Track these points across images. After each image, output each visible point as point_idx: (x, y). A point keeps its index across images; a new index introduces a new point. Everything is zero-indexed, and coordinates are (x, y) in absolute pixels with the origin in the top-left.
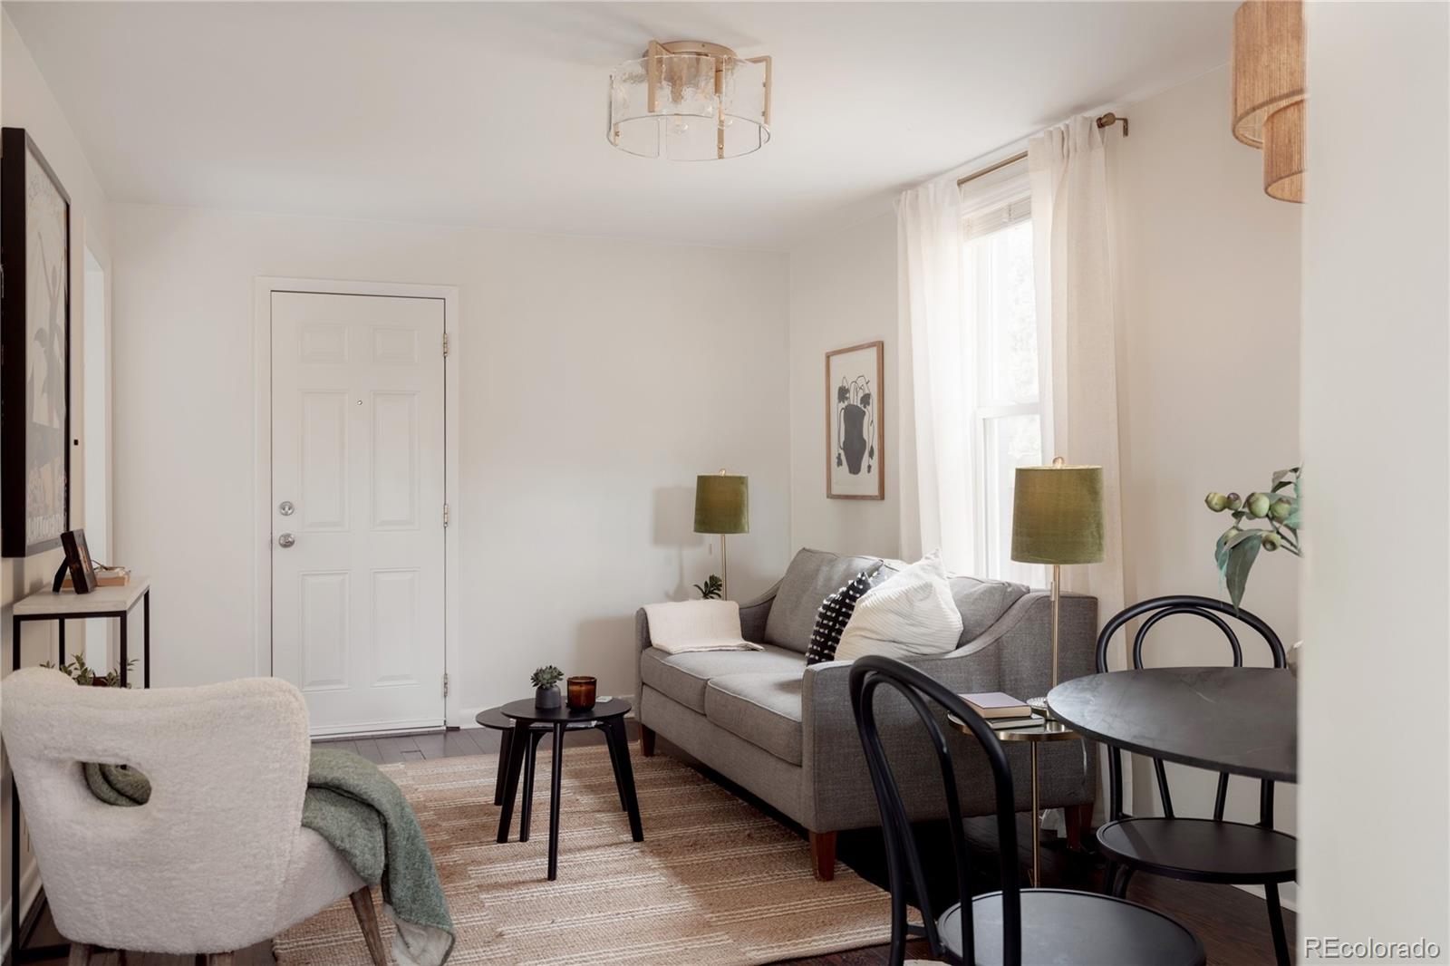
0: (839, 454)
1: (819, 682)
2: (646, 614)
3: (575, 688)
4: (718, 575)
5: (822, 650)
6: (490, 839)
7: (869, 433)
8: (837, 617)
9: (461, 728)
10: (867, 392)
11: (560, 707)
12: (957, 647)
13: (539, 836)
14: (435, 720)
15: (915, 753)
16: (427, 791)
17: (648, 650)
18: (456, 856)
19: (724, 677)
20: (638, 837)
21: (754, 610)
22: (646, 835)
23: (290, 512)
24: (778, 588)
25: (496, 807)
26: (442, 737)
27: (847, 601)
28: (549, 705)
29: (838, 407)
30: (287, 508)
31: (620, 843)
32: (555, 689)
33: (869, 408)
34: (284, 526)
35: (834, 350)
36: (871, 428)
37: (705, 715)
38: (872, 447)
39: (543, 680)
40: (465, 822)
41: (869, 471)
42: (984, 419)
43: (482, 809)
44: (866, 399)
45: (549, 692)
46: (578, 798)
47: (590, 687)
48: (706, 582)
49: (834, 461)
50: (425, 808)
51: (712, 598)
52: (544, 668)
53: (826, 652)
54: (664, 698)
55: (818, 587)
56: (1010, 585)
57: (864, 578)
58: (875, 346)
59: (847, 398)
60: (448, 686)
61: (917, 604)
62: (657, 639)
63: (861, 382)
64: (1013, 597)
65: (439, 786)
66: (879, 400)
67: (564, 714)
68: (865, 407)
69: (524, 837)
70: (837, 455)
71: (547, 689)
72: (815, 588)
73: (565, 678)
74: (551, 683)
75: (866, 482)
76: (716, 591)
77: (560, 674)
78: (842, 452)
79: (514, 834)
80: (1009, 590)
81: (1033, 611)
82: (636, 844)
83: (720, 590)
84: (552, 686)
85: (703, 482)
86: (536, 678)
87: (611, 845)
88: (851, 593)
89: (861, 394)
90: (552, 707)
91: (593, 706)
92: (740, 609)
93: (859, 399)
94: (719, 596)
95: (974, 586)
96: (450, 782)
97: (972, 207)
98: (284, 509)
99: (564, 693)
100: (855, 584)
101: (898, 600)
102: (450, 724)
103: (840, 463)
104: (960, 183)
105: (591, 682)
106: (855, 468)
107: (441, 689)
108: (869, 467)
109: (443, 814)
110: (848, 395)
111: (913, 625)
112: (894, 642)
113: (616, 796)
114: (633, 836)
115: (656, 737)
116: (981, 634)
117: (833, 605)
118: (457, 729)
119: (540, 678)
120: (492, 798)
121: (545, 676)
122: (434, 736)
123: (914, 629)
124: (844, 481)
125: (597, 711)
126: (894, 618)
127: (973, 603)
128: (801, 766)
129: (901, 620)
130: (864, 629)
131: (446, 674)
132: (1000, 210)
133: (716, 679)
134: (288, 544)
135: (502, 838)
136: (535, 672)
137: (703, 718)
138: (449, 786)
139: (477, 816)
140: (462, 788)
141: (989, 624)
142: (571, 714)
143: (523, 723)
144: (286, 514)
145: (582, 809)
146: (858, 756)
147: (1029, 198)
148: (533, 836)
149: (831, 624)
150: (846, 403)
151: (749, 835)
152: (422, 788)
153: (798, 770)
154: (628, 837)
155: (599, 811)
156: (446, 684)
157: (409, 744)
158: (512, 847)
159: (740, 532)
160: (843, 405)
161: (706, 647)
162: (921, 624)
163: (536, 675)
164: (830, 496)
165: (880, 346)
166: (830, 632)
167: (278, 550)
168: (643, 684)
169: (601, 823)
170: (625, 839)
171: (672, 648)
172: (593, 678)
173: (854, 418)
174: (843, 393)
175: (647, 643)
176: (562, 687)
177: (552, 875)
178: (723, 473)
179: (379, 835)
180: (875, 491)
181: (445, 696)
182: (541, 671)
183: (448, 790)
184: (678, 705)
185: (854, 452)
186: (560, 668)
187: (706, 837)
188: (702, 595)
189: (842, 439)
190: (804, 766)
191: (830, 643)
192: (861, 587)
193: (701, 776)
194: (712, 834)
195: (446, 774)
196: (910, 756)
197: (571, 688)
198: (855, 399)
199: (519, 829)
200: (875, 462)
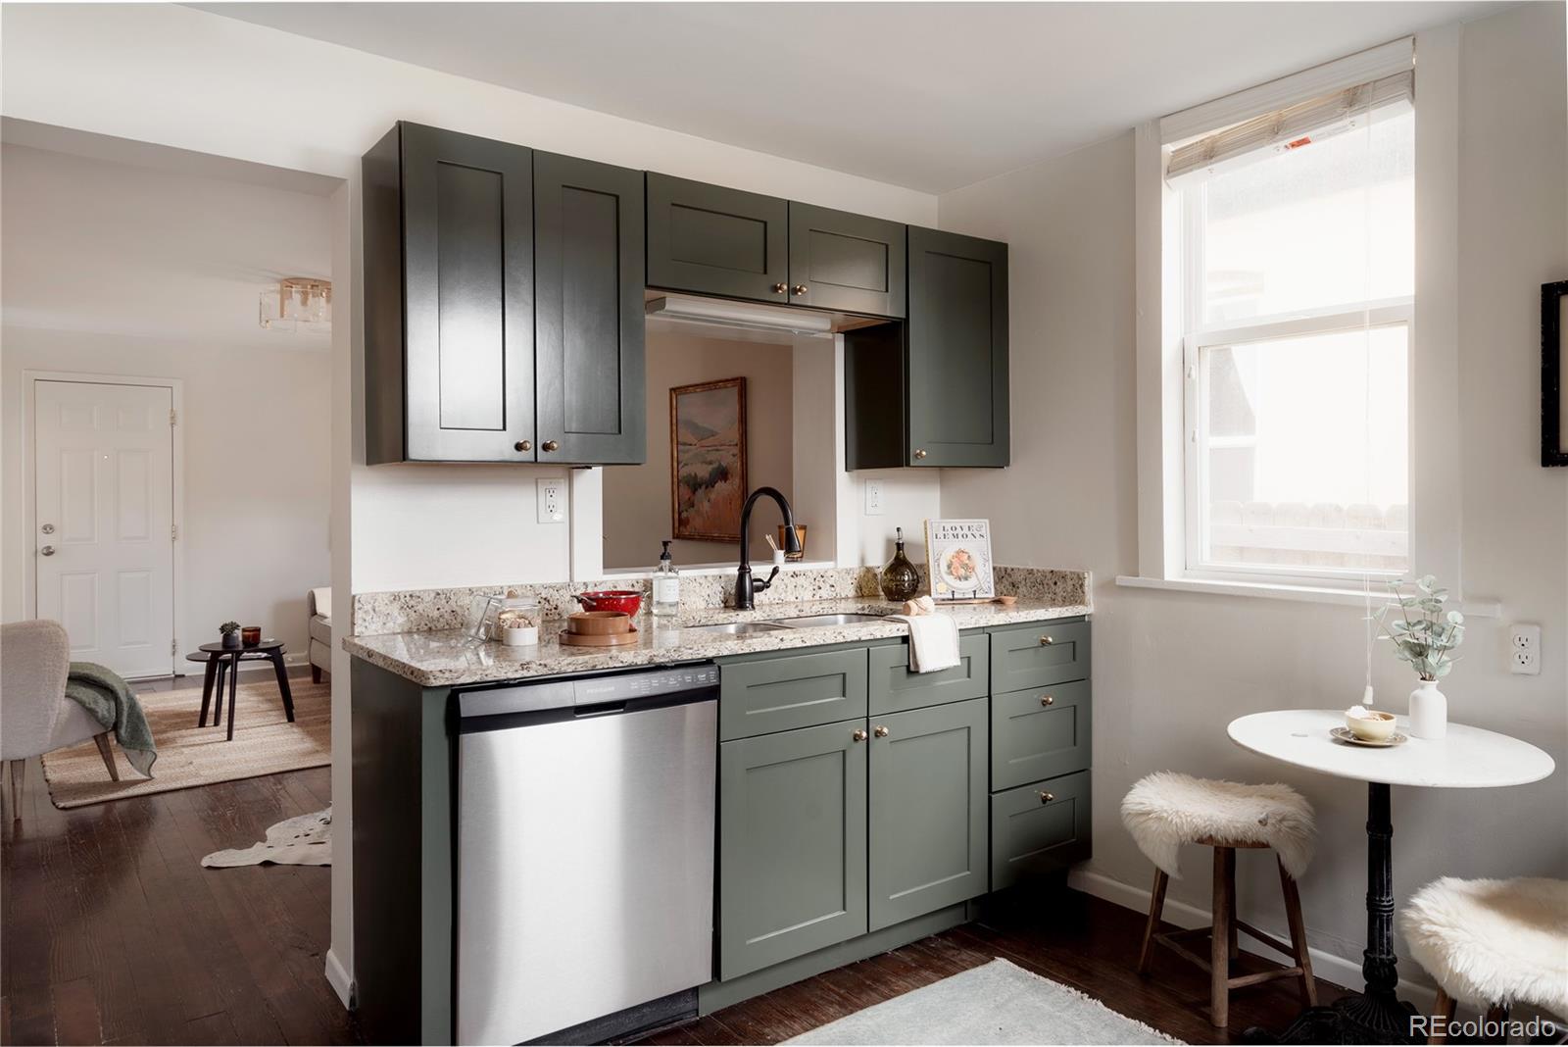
2: (312, 594)
3: (247, 633)
9: (186, 675)
11: (238, 643)
14: (165, 671)
17: (315, 617)
18: (170, 735)
20: (291, 719)
22: (296, 719)
23: (50, 532)
26: (171, 681)
28: (231, 644)
30: (48, 529)
31: (278, 724)
32: (235, 635)
39: (227, 630)
40: (179, 720)
45: (231, 637)
47: (257, 633)
50: (154, 716)
52: (228, 623)
60: (176, 647)
62: (320, 610)
67: (241, 648)
71: (229, 636)
73: (241, 629)
74: (232, 632)
77: (238, 626)
79: (208, 726)
82: (289, 724)
84: (232, 634)
86: (222, 629)
87: (273, 725)
90: (233, 645)
91: (259, 642)
98: (46, 530)
99: (241, 639)
102: (178, 673)
105: (258, 630)
107: (170, 649)
113: (282, 704)
114: (288, 721)
118: (183, 676)
119: (225, 630)
121: (228, 628)
122: (166, 681)
125: (264, 647)
131: (174, 640)
135: (202, 724)
136: (222, 626)
140: (184, 705)
142: (245, 647)
143: (216, 655)
144: (47, 534)
148: (219, 725)
154: (284, 721)
156: (174, 646)
158: (206, 729)
167: (41, 557)
168: (312, 638)
170: (282, 722)
171: (328, 614)
172: (259, 628)
175: (314, 613)
176: (238, 633)
177: (230, 738)
179: (113, 704)
181: (174, 654)
182: (226, 625)
186: (238, 623)
197: (244, 634)
199: (212, 722)
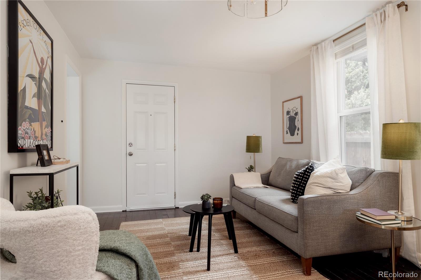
0: (287, 131)
1: (306, 203)
2: (233, 176)
3: (216, 202)
4: (253, 165)
5: (298, 189)
6: (187, 250)
7: (298, 124)
8: (302, 178)
9: (179, 207)
10: (297, 111)
11: (210, 208)
12: (351, 190)
13: (204, 249)
14: (172, 205)
15: (340, 229)
16: (168, 230)
17: (234, 187)
18: (176, 258)
19: (262, 197)
20: (236, 252)
21: (265, 175)
22: (239, 250)
23: (131, 146)
24: (272, 169)
25: (189, 237)
26: (174, 210)
27: (306, 173)
28: (207, 207)
29: (286, 117)
30: (131, 145)
31: (230, 254)
32: (209, 202)
33: (297, 116)
34: (130, 150)
35: (285, 100)
36: (298, 122)
37: (255, 209)
38: (298, 128)
39: (205, 199)
40: (179, 243)
41: (297, 135)
42: (340, 117)
43: (184, 238)
44: (296, 114)
45: (207, 203)
46: (215, 234)
47: (221, 201)
48: (249, 167)
49: (285, 132)
50: (167, 236)
51: (251, 172)
52: (205, 194)
53: (299, 190)
54: (240, 202)
55: (287, 169)
56: (368, 169)
57: (312, 165)
58: (300, 98)
59: (289, 114)
60: (176, 195)
61: (340, 175)
62: (237, 184)
63: (294, 109)
64: (369, 173)
65: (172, 228)
66: (301, 114)
67: (212, 211)
68: (296, 116)
69: (198, 251)
70: (286, 131)
71: (206, 202)
72: (286, 169)
73: (212, 198)
74: (207, 200)
75: (296, 138)
76: (252, 170)
77: (210, 196)
78: (288, 130)
79: (195, 249)
80: (368, 170)
81: (379, 178)
82: (236, 254)
83: (253, 169)
84: (207, 201)
85: (249, 138)
86: (202, 198)
87: (227, 255)
88: (308, 170)
89: (294, 112)
90: (208, 208)
91: (222, 208)
92: (261, 175)
93: (294, 114)
94: (253, 171)
95: (353, 169)
96: (175, 226)
97: (338, 48)
98: (130, 145)
100: (309, 167)
101: (331, 173)
102: (176, 206)
103: (287, 133)
104: (334, 41)
105: (221, 199)
106: (292, 134)
107: (173, 196)
108: (298, 134)
109: (173, 239)
110: (290, 113)
111: (337, 182)
112: (329, 188)
113: (226, 233)
114: (235, 252)
115: (236, 213)
116: (359, 186)
117: (301, 174)
118: (178, 208)
119: (204, 198)
120: (187, 233)
121: (205, 197)
122: (172, 210)
123: (337, 184)
124: (289, 138)
125: (224, 210)
126: (329, 180)
127: (354, 175)
128: (297, 233)
129: (333, 180)
130: (316, 183)
131: (175, 192)
132: (350, 47)
133: (259, 198)
134: (131, 155)
135: (191, 250)
136: (202, 196)
137: (255, 210)
138: (175, 228)
139: (183, 240)
140: (179, 229)
141: (361, 182)
142: (214, 211)
143: (198, 213)
144: (130, 146)
145: (216, 238)
146: (320, 230)
147: (366, 39)
148: (201, 250)
149: (300, 181)
150: (289, 115)
151: (274, 252)
152: (167, 228)
153: (297, 234)
154: (232, 251)
155: (222, 239)
156: (175, 195)
157: (164, 213)
158: (194, 254)
159: (260, 152)
160: (288, 116)
161: (252, 187)
162: (341, 182)
163: (202, 197)
164: (283, 143)
165: (301, 97)
166: (300, 184)
167: (128, 156)
168: (233, 197)
169: (223, 244)
170: (232, 252)
171: (242, 186)
172: (222, 198)
173: (292, 120)
174: (288, 113)
175: (234, 185)
176: (211, 201)
177: (209, 268)
178: (254, 135)
180: (300, 141)
181: (175, 199)
183: (175, 229)
184: (245, 205)
185: (292, 129)
186: (210, 194)
187: (259, 252)
188: (248, 171)
189: (288, 126)
190: (299, 232)
191: (300, 187)
192: (311, 168)
193: (251, 226)
194: (261, 251)
195: (174, 223)
196: (338, 230)
197: (214, 201)
198: (292, 114)
199: (197, 246)
200: (300, 132)
